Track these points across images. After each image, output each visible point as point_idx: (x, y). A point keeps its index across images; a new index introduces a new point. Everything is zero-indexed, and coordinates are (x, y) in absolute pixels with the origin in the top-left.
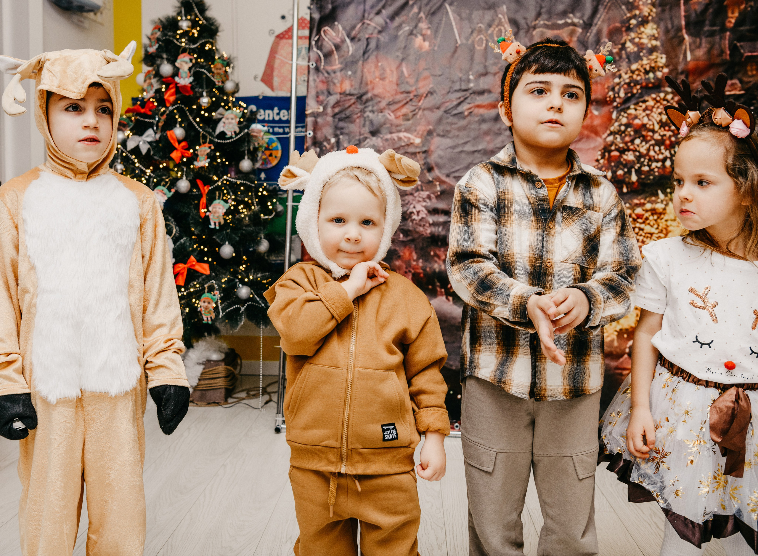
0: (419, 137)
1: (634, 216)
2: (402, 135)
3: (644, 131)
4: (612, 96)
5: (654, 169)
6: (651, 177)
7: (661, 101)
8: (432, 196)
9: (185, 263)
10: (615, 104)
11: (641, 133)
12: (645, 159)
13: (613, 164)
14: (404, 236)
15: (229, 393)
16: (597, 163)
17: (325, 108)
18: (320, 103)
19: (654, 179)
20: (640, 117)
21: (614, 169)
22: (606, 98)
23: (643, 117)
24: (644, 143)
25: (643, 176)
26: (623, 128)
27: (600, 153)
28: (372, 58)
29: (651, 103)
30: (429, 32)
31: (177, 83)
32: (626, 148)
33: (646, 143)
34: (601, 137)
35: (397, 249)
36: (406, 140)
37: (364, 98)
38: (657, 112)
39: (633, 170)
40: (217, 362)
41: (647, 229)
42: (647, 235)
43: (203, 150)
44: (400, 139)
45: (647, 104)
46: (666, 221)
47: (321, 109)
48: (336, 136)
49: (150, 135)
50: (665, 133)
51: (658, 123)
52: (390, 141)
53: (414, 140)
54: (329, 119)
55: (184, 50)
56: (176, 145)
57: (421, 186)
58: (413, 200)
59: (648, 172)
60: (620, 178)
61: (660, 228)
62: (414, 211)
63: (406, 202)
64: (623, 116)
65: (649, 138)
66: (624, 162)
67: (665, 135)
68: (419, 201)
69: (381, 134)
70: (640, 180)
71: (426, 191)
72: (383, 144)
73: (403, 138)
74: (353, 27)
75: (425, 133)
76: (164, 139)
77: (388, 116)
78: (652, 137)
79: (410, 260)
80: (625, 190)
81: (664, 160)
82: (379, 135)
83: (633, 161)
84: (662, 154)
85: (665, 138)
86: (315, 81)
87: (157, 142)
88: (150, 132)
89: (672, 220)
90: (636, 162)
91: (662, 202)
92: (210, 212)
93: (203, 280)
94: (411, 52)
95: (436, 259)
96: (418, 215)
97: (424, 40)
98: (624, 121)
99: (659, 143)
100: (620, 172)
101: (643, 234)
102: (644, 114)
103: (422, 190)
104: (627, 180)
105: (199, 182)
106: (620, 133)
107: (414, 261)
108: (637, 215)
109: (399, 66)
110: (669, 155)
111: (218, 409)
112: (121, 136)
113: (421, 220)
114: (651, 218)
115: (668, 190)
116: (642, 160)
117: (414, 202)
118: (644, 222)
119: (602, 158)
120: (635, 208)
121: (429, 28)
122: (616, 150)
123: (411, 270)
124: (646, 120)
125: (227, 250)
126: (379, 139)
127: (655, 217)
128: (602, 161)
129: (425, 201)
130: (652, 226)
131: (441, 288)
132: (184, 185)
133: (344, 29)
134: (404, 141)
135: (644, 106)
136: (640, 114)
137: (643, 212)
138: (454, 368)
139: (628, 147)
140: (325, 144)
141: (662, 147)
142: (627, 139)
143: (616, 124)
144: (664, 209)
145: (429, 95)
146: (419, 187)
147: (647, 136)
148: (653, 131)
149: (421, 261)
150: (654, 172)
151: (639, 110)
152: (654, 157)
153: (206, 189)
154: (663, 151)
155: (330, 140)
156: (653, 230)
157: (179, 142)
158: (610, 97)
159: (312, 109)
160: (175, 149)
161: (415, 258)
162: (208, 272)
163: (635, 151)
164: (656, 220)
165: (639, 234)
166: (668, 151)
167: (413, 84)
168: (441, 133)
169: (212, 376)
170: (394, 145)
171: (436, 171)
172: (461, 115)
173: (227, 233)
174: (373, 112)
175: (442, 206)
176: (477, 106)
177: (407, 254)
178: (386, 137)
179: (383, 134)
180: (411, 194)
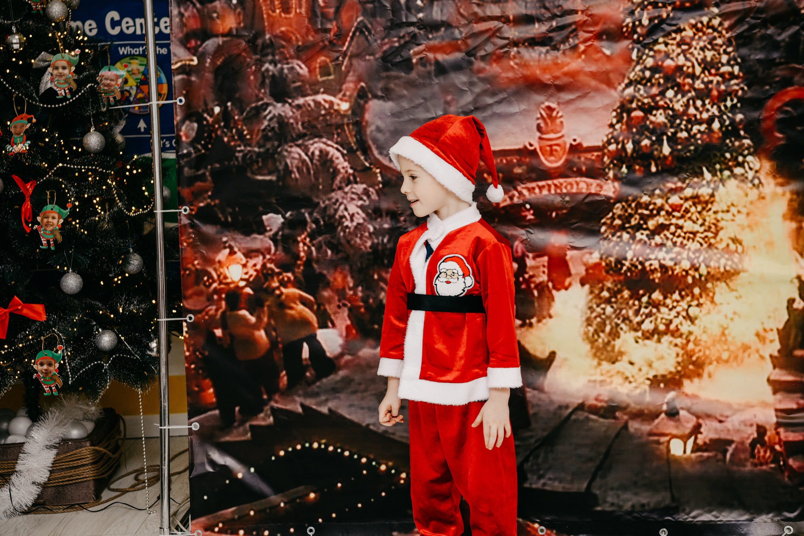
0: (346, 101)
1: (667, 207)
2: (320, 98)
3: (680, 77)
4: (631, 25)
5: (695, 134)
6: (692, 148)
7: (704, 29)
8: (371, 189)
9: (5, 307)
10: (635, 36)
11: (675, 80)
12: (682, 120)
13: (634, 130)
14: (332, 252)
15: (102, 485)
16: (611, 130)
17: (202, 58)
18: (192, 50)
19: (696, 149)
20: (674, 55)
21: (637, 137)
22: (623, 27)
23: (679, 54)
24: (679, 96)
25: (679, 147)
26: (648, 74)
27: (614, 114)
29: (689, 33)
32: (652, 104)
33: (683, 96)
34: (615, 89)
35: (325, 272)
36: (327, 106)
37: (260, 41)
38: (698, 47)
39: (665, 138)
40: (79, 443)
41: (688, 226)
42: (688, 235)
44: (318, 104)
45: (684, 34)
46: (715, 213)
47: (195, 62)
48: (221, 103)
50: (711, 78)
51: (699, 64)
52: (304, 109)
53: (338, 105)
54: (209, 76)
57: (355, 178)
58: (343, 198)
59: (686, 138)
60: (645, 150)
61: (707, 224)
62: (346, 214)
63: (334, 200)
64: (648, 56)
65: (687, 88)
66: (651, 126)
67: (711, 82)
68: (352, 199)
69: (290, 98)
70: (676, 153)
71: (362, 183)
72: (293, 113)
73: (323, 102)
75: (355, 94)
77: (298, 68)
78: (692, 86)
79: (344, 289)
80: (654, 169)
81: (710, 121)
82: (286, 99)
83: (665, 124)
84: (708, 110)
85: (710, 86)
86: (181, 15)
89: (723, 212)
90: (669, 125)
91: (708, 183)
92: (38, 223)
93: (38, 328)
95: (382, 285)
96: (352, 220)
98: (650, 62)
99: (703, 94)
100: (646, 142)
101: (683, 234)
102: (679, 50)
103: (356, 183)
104: (656, 153)
105: (17, 179)
106: (644, 82)
107: (350, 289)
108: (671, 206)
110: (717, 113)
111: (83, 513)
113: (356, 227)
114: (693, 209)
115: (718, 166)
116: (678, 121)
117: (345, 201)
118: (682, 217)
119: (618, 122)
120: (669, 195)
122: (640, 108)
123: (346, 302)
124: (681, 60)
125: (72, 282)
126: (287, 105)
127: (699, 208)
128: (618, 126)
129: (361, 199)
130: (694, 222)
134: (325, 108)
135: (678, 38)
136: (673, 51)
137: (682, 202)
139: (656, 103)
140: (205, 115)
141: (707, 101)
142: (655, 90)
143: (638, 68)
144: (712, 195)
145: (358, 34)
146: (351, 178)
147: (684, 85)
148: (693, 76)
149: (360, 288)
150: (697, 140)
151: (672, 44)
152: (695, 116)
153: (29, 187)
154: (709, 107)
155: (213, 110)
156: (696, 228)
158: (627, 26)
159: (181, 61)
161: (351, 285)
163: (666, 108)
164: (700, 213)
165: (677, 234)
166: (715, 107)
167: (332, 16)
168: (380, 93)
169: (71, 464)
170: (309, 113)
171: (376, 153)
172: (407, 65)
173: (69, 256)
174: (274, 63)
175: (385, 205)
176: (431, 49)
177: (339, 279)
178: (297, 102)
179: (294, 98)
180: (340, 188)
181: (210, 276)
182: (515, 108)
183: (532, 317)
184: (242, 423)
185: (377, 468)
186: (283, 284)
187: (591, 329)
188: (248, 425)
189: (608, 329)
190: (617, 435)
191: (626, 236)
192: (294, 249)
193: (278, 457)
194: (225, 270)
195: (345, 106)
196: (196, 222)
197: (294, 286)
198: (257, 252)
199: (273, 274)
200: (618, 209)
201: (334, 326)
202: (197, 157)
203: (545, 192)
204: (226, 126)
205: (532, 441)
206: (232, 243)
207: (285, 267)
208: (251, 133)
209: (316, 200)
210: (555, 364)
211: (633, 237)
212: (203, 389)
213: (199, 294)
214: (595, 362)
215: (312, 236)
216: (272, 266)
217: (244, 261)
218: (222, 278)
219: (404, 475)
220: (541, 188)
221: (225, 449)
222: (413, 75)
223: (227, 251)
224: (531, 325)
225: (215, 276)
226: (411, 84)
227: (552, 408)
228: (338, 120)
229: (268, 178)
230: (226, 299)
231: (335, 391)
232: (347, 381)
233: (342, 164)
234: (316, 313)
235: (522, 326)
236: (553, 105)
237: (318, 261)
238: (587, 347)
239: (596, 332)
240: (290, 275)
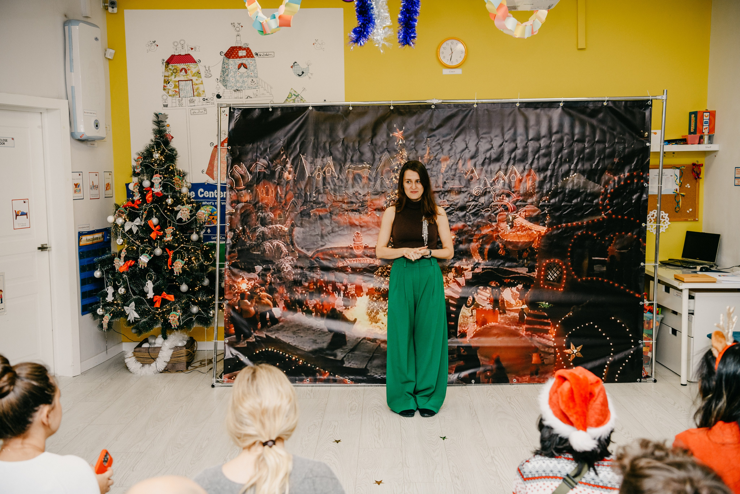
0: (287, 227)
2: (278, 226)
8: (294, 259)
9: (160, 295)
14: (279, 280)
15: (189, 364)
17: (236, 210)
18: (233, 207)
28: (262, 183)
30: (292, 169)
31: (153, 191)
35: (276, 287)
36: (280, 228)
37: (257, 205)
40: (181, 347)
43: (169, 230)
44: (277, 227)
47: (234, 211)
48: (243, 226)
49: (138, 221)
52: (272, 229)
53: (284, 228)
54: (239, 217)
55: (156, 173)
56: (154, 229)
57: (289, 254)
58: (284, 261)
62: (285, 267)
63: (281, 262)
68: (287, 262)
71: (291, 256)
72: (268, 230)
74: (251, 166)
75: (290, 225)
76: (146, 225)
77: (270, 215)
79: (283, 294)
82: (266, 225)
86: (230, 195)
87: (143, 227)
88: (138, 219)
92: (174, 266)
93: (171, 304)
94: (282, 180)
95: (296, 292)
96: (287, 269)
97: (289, 174)
103: (289, 256)
105: (167, 249)
107: (285, 294)
109: (276, 188)
111: (182, 374)
112: (120, 221)
113: (288, 272)
121: (292, 167)
123: (283, 298)
125: (184, 288)
126: (266, 228)
129: (290, 262)
131: (299, 308)
132: (158, 251)
133: (246, 166)
138: (306, 350)
140: (237, 230)
145: (292, 204)
146: (287, 254)
149: (288, 294)
153: (171, 252)
155: (239, 228)
157: (155, 226)
159: (229, 211)
160: (153, 231)
161: (286, 292)
162: (174, 300)
167: (283, 198)
168: (299, 225)
169: (179, 355)
170: (274, 231)
171: (296, 246)
172: (309, 215)
173: (184, 278)
174: (262, 213)
175: (299, 264)
176: (317, 211)
177: (281, 290)
178: (269, 227)
179: (268, 225)
180: (283, 258)
181: (235, 287)
182: (346, 233)
183: (348, 306)
184: (244, 340)
185: (291, 358)
186: (261, 291)
187: (369, 311)
188: (246, 341)
189: (375, 311)
190: (377, 348)
191: (382, 279)
192: (265, 279)
193: (256, 353)
194: (240, 285)
195: (286, 229)
196: (231, 268)
197: (265, 292)
198: (252, 279)
199: (257, 287)
200: (380, 270)
201: (278, 306)
202: (233, 245)
203: (355, 262)
204: (244, 234)
205: (347, 350)
206: (243, 276)
207: (262, 285)
208: (252, 237)
209: (274, 261)
210: (356, 323)
211: (385, 279)
212: (230, 328)
213: (230, 293)
214: (370, 322)
215: (272, 274)
216: (257, 284)
217: (247, 282)
218: (239, 288)
219: (301, 361)
220: (354, 261)
221: (237, 349)
222: (311, 219)
223: (242, 278)
224: (348, 309)
225: (237, 287)
226: (310, 223)
227: (355, 338)
228: (284, 234)
229: (258, 253)
230: (240, 296)
231: (278, 330)
232: (282, 327)
233: (284, 249)
234: (272, 302)
235: (345, 309)
236: (359, 232)
237: (274, 283)
238: (367, 317)
239: (371, 312)
240: (263, 288)
